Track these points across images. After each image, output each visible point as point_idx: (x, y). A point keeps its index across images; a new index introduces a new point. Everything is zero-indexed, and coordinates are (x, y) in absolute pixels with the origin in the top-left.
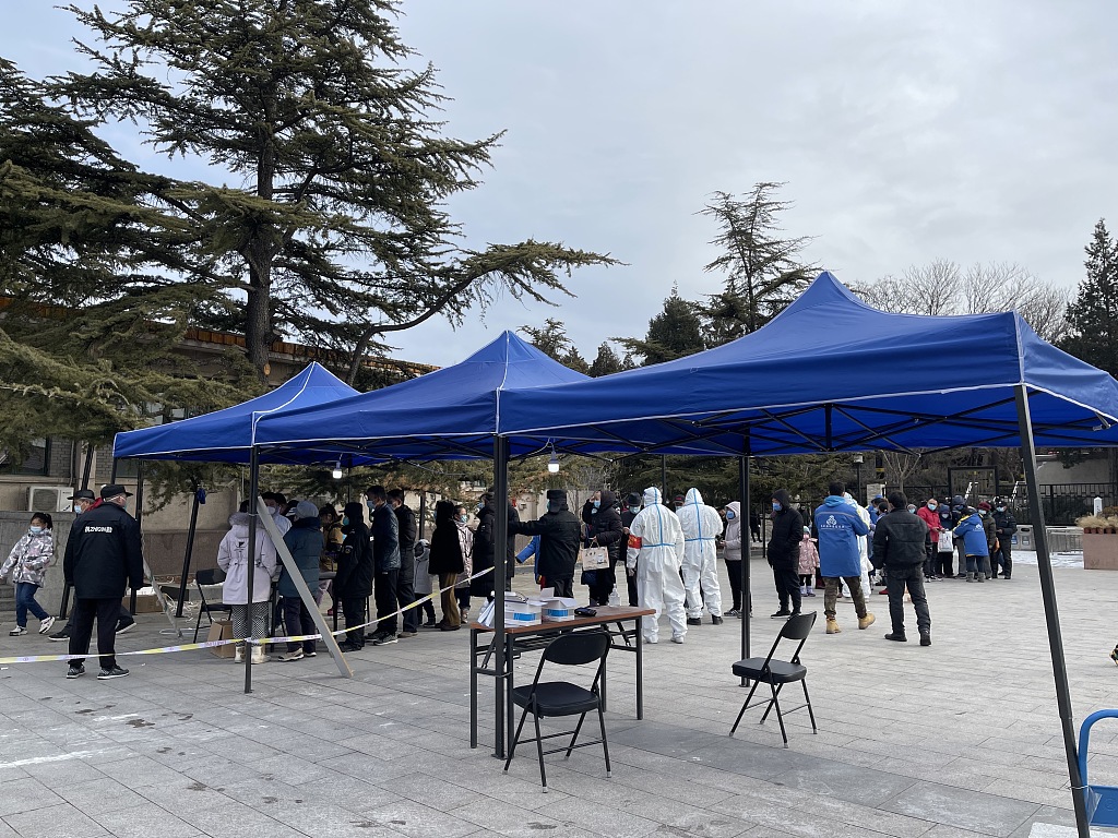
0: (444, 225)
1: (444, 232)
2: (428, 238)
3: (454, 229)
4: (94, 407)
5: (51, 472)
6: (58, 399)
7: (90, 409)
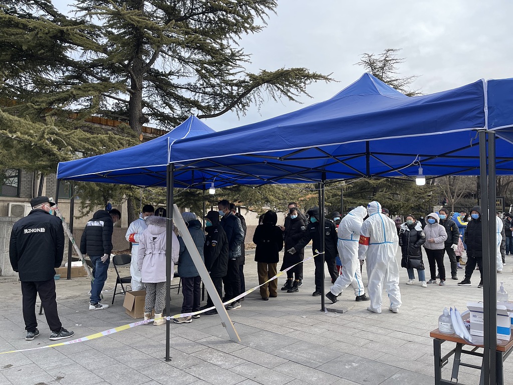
0: (241, 55)
1: (240, 60)
2: (230, 63)
3: (246, 58)
4: (43, 148)
5: (21, 195)
6: (20, 141)
7: (41, 148)
